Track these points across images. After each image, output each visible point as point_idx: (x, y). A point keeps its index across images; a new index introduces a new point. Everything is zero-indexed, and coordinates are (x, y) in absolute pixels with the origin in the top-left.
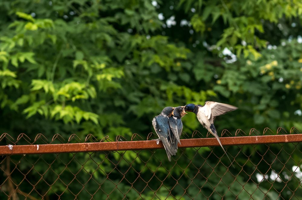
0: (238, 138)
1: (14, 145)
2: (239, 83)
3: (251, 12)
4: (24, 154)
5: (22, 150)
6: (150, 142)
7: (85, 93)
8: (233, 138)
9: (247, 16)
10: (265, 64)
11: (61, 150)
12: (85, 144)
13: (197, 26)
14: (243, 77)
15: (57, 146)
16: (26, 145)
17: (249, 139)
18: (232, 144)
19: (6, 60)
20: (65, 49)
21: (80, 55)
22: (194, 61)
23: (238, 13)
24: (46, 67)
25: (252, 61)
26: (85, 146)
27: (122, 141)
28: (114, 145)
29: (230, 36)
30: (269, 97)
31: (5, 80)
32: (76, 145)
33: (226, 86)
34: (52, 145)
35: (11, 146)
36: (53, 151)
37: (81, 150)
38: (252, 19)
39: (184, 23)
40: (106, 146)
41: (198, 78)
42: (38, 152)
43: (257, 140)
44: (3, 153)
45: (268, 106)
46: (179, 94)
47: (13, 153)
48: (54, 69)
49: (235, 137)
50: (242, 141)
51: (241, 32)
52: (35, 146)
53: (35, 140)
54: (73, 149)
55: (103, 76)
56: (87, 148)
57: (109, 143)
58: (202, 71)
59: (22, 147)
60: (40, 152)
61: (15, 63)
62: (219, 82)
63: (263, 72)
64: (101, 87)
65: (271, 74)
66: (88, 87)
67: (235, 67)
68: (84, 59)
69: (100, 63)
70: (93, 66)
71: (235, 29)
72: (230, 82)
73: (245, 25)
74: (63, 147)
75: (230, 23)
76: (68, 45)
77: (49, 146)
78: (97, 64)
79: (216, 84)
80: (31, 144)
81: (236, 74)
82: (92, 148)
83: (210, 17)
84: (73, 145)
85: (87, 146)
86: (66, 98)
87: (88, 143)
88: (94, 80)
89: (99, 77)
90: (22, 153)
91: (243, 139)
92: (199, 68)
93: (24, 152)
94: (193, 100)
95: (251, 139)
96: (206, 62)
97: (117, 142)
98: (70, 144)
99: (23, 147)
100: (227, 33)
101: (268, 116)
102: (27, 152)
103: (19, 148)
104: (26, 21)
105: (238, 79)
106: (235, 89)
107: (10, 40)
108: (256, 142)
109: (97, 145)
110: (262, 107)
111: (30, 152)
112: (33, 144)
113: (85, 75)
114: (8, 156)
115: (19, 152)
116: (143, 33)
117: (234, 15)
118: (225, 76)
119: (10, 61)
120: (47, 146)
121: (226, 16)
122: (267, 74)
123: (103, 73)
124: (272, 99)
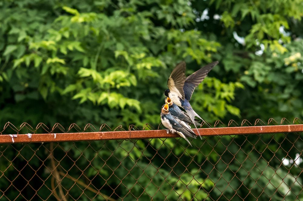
0: (244, 128)
1: (33, 134)
2: (264, 73)
3: (277, 10)
4: (43, 142)
5: (40, 139)
6: (161, 131)
7: (126, 80)
8: (239, 128)
9: (273, 13)
10: (289, 56)
11: (76, 139)
12: (99, 133)
13: (227, 22)
14: (268, 68)
15: (73, 134)
16: (44, 134)
17: (254, 129)
18: (238, 133)
19: (55, 49)
20: (106, 41)
21: (120, 46)
22: (224, 53)
23: (264, 10)
24: (89, 58)
25: (277, 53)
26: (99, 134)
27: (134, 130)
28: (127, 134)
29: (257, 32)
30: (292, 86)
31: (53, 67)
32: (91, 134)
33: (252, 76)
34: (68, 134)
35: (30, 135)
36: (69, 140)
37: (96, 139)
38: (278, 16)
39: (217, 17)
40: (119, 135)
41: (227, 68)
42: (56, 140)
43: (261, 130)
44: (22, 141)
45: (291, 95)
46: (210, 85)
47: (32, 141)
48: (96, 60)
49: (241, 127)
50: (247, 130)
51: (268, 28)
52: (52, 134)
53: (53, 129)
54: (88, 138)
55: (143, 65)
56: (101, 137)
57: (122, 132)
58: (231, 63)
59: (40, 136)
60: (57, 140)
61: (64, 51)
62: (247, 73)
63: (287, 63)
64: (140, 76)
65: (294, 65)
66: (129, 76)
67: (262, 59)
68: (124, 50)
69: (139, 53)
70: (133, 56)
71: (262, 25)
72: (256, 73)
73: (271, 22)
74: (79, 135)
75: (258, 20)
76: (108, 37)
77: (65, 134)
78: (136, 54)
79: (244, 75)
80: (49, 133)
81: (262, 65)
82: (106, 136)
83: (239, 14)
84: (88, 134)
85: (101, 134)
86: (111, 85)
87: (102, 132)
88: (134, 68)
89: (139, 66)
90: (40, 141)
91: (248, 129)
92: (229, 60)
93: (42, 141)
94: (222, 90)
95: (256, 129)
96: (235, 54)
97: (129, 131)
98: (86, 133)
99: (42, 135)
100: (255, 28)
101: (292, 105)
102: (45, 140)
103: (37, 137)
104: (70, 15)
105: (264, 70)
106: (260, 80)
107: (56, 33)
108: (260, 132)
109: (111, 134)
110: (285, 96)
111: (48, 140)
112: (51, 133)
113: (126, 65)
114: (27, 143)
115: (37, 140)
116: (177, 27)
117: (261, 13)
118: (251, 67)
119: (59, 50)
120: (63, 135)
121: (254, 13)
122: (290, 65)
123: (142, 62)
124: (295, 89)
